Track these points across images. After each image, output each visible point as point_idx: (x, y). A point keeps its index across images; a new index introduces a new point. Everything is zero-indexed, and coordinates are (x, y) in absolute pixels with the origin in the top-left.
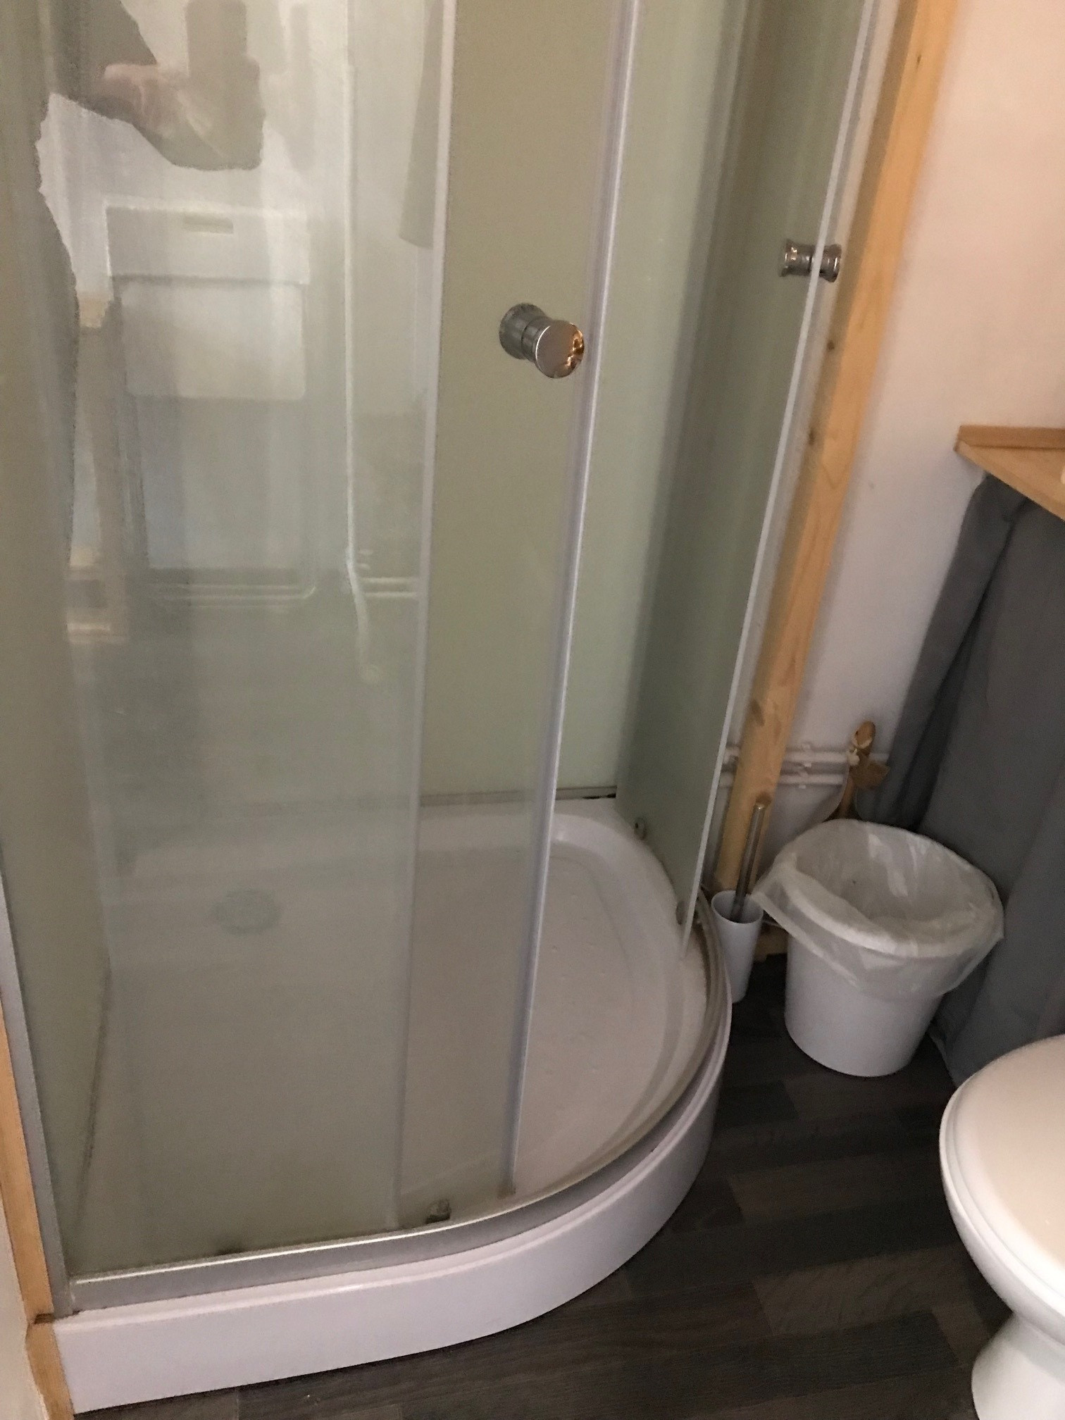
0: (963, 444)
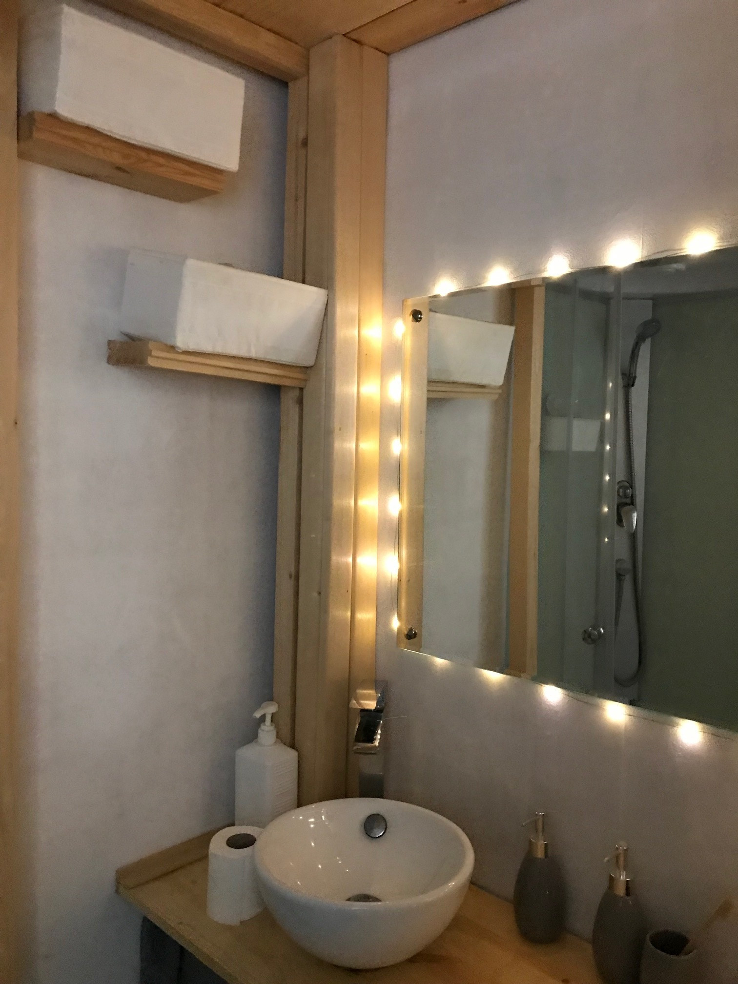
0: (121, 888)
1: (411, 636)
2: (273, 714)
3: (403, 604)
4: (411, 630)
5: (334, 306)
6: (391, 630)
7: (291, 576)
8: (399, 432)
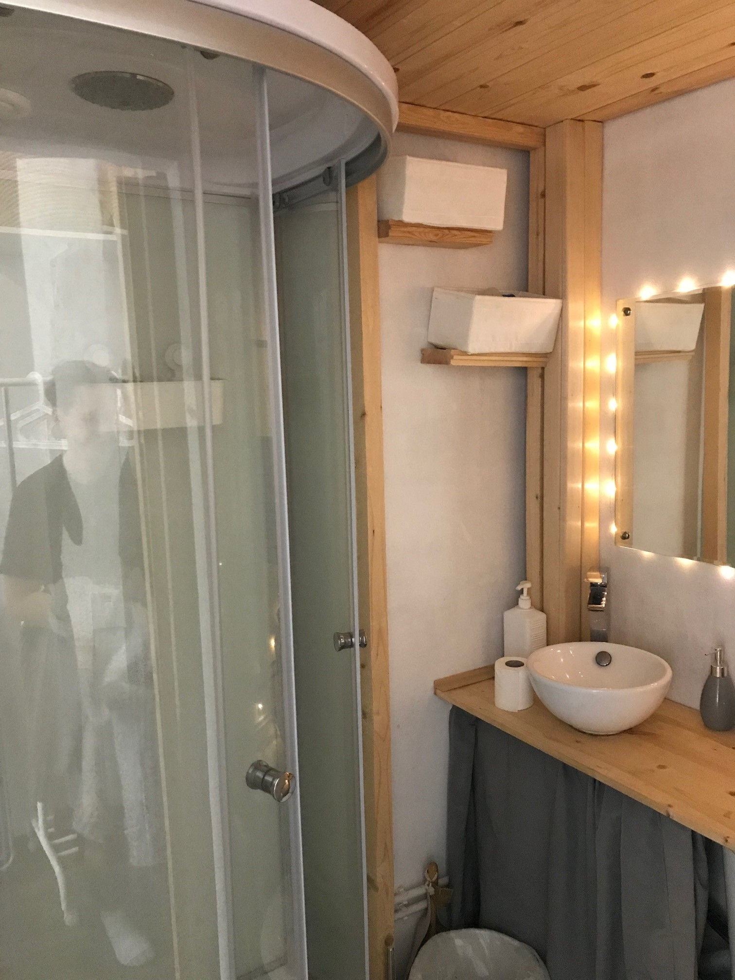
0: (438, 691)
1: (625, 537)
2: (528, 589)
3: (619, 516)
4: (625, 533)
5: (567, 310)
6: (610, 534)
7: (537, 498)
8: (615, 394)
